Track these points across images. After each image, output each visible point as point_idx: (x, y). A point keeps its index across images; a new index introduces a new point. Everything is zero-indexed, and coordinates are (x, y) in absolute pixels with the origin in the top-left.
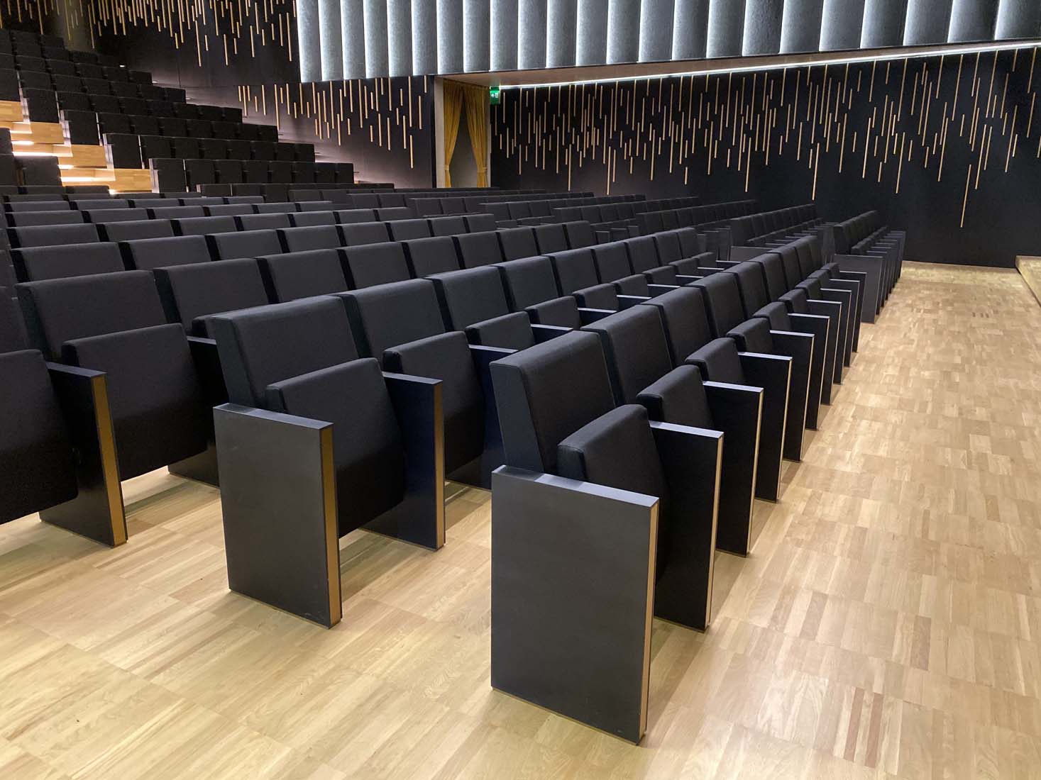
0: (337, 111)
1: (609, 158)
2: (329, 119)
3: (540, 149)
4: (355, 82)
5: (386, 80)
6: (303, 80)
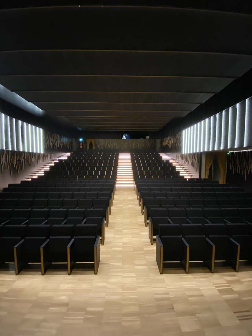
3: (239, 168)
4: (189, 154)
5: (193, 153)
6: (183, 153)
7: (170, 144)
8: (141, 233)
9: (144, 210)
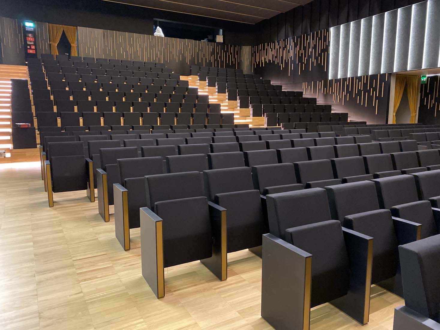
0: (343, 90)
2: (339, 94)
4: (353, 78)
5: (367, 76)
6: (330, 78)
7: (284, 59)
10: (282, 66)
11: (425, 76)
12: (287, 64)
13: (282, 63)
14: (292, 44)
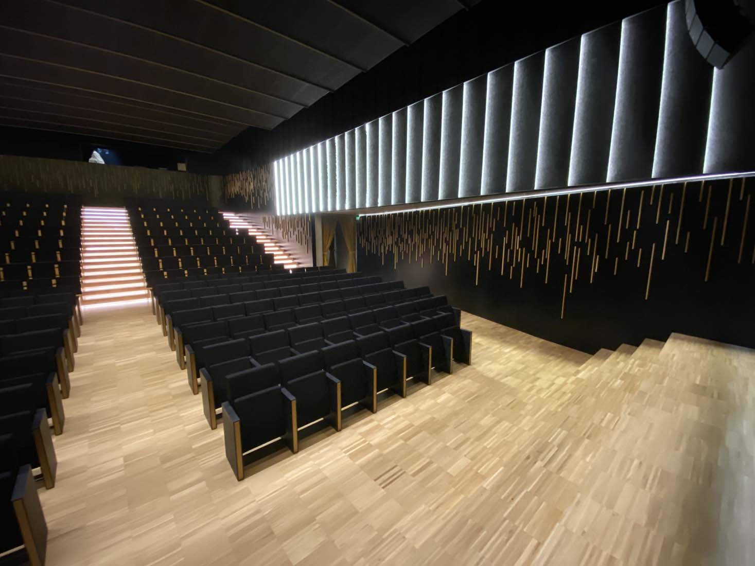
1: (395, 251)
4: (291, 216)
6: (278, 214)
7: (247, 191)
8: (181, 415)
9: (185, 357)
10: (247, 199)
11: (358, 216)
12: (249, 196)
13: (246, 195)
14: (252, 176)
